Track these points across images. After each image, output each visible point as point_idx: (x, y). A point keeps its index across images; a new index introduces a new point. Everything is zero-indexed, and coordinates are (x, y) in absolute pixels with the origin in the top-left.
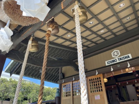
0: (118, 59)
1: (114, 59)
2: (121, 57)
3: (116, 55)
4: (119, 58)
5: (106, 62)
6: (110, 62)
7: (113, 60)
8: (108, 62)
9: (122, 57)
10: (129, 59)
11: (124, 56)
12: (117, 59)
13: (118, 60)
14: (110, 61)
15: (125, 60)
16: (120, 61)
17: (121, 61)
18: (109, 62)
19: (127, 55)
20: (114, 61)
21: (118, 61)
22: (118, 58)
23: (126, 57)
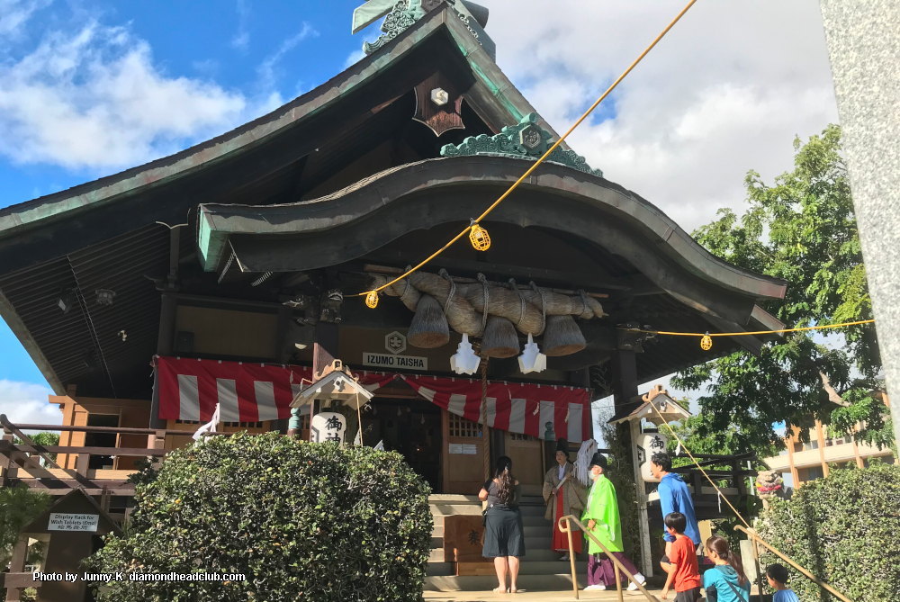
0: (399, 359)
1: (389, 356)
2: (405, 357)
3: (396, 348)
4: (401, 357)
5: (365, 355)
6: (375, 360)
7: (385, 355)
8: (371, 358)
9: (409, 357)
10: (421, 368)
11: (413, 358)
12: (395, 357)
13: (396, 361)
14: (375, 355)
15: (413, 368)
16: (400, 367)
17: (403, 367)
18: (374, 357)
19: (419, 358)
20: (385, 360)
21: (395, 365)
22: (399, 356)
23: (416, 362)
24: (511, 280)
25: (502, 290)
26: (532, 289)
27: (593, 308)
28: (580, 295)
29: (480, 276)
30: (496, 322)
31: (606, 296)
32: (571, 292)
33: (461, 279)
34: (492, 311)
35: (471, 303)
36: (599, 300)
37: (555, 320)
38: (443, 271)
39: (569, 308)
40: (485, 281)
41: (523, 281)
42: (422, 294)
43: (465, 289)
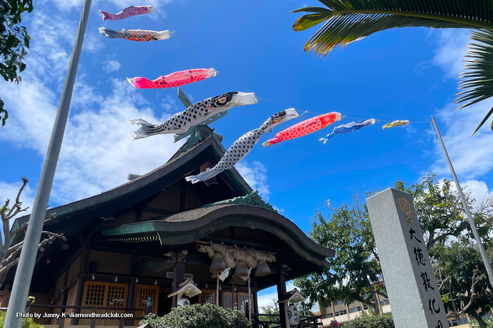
8: (170, 274)
23: (188, 276)
24: (245, 247)
25: (244, 251)
26: (252, 250)
27: (272, 258)
28: (268, 253)
29: (235, 245)
30: (241, 263)
31: (276, 254)
32: (265, 252)
33: (229, 247)
34: (240, 259)
35: (233, 256)
36: (274, 255)
37: (260, 263)
38: (222, 243)
39: (265, 258)
40: (238, 248)
41: (249, 247)
42: (216, 252)
43: (231, 251)
